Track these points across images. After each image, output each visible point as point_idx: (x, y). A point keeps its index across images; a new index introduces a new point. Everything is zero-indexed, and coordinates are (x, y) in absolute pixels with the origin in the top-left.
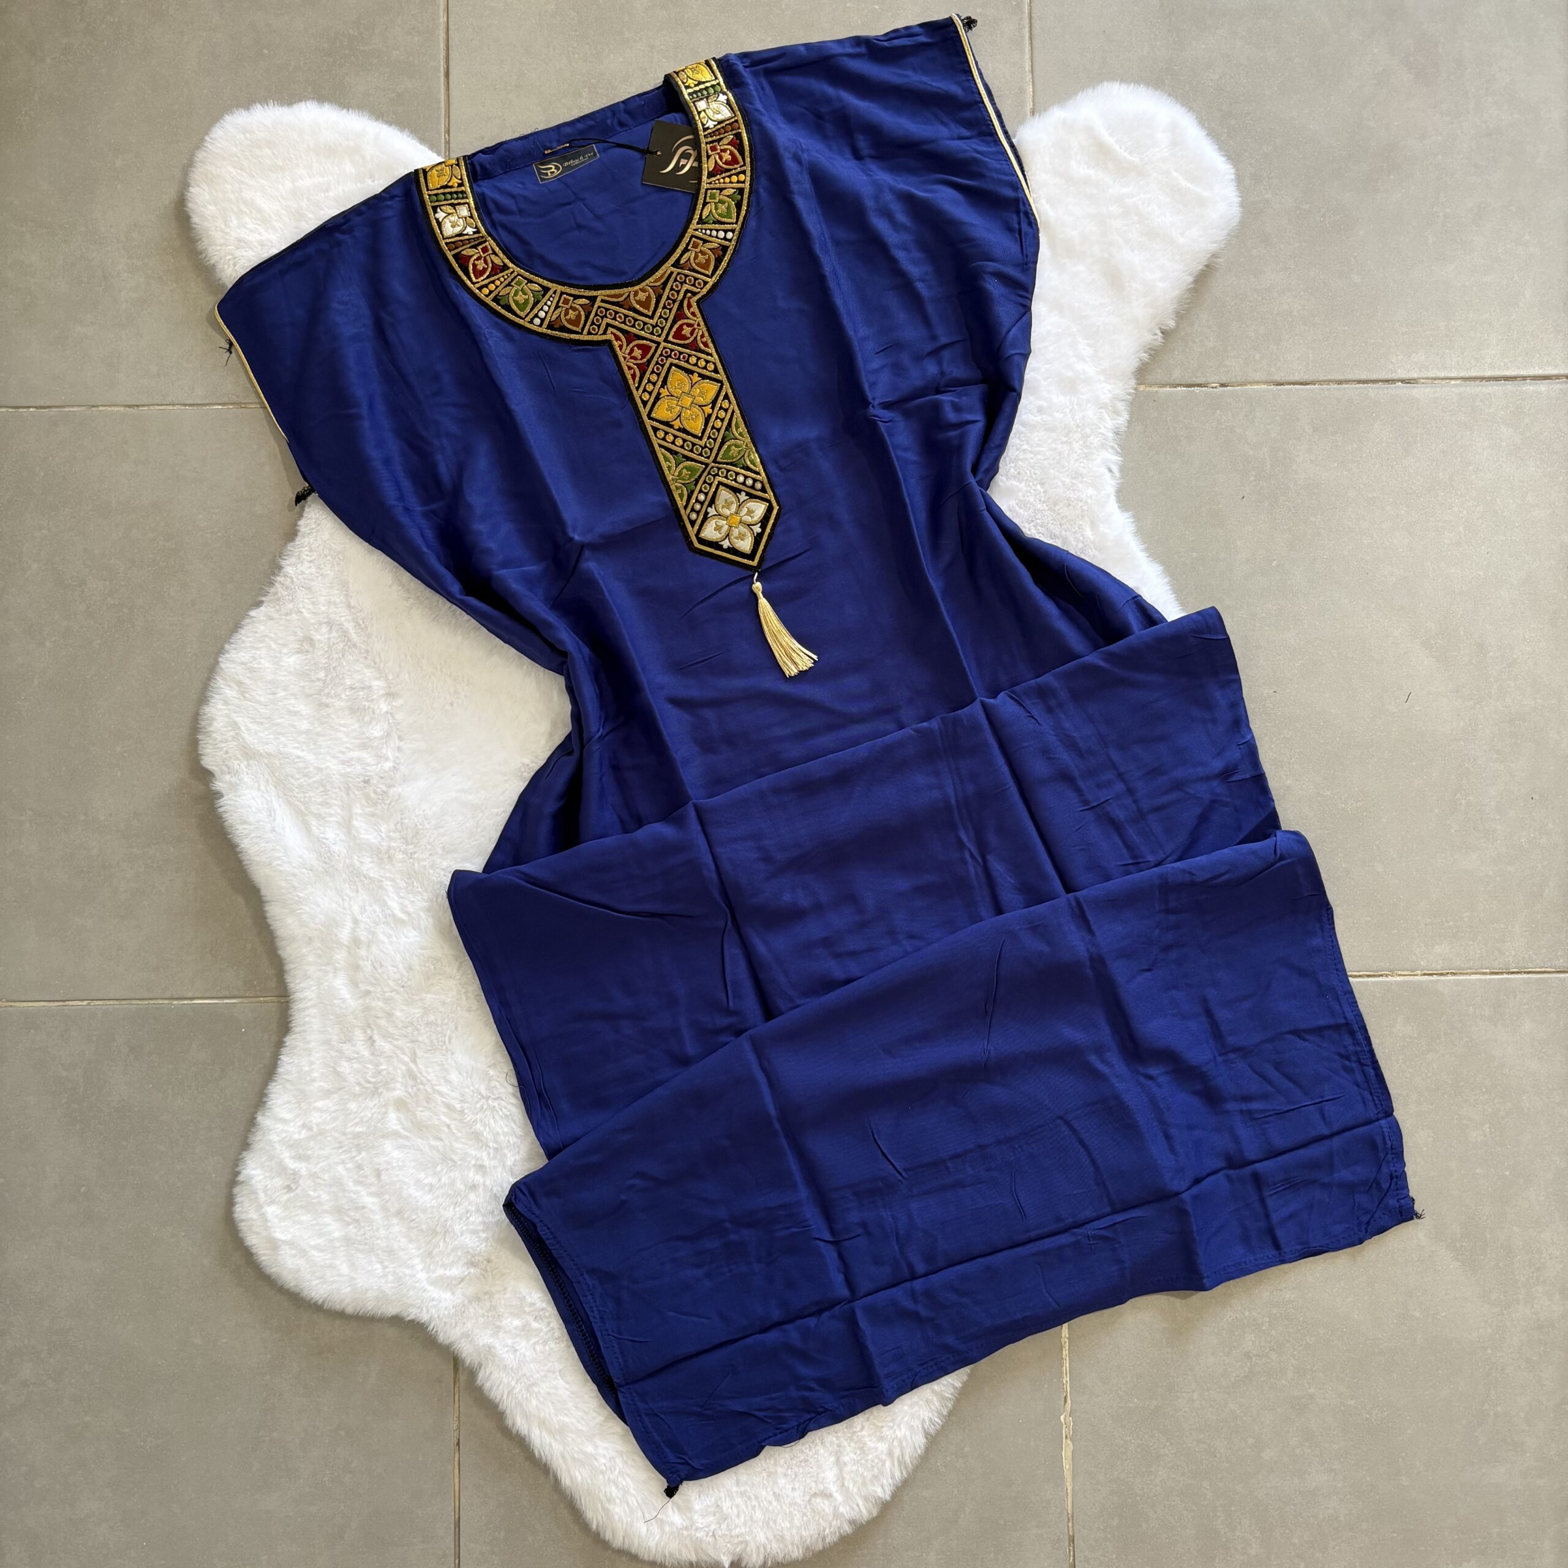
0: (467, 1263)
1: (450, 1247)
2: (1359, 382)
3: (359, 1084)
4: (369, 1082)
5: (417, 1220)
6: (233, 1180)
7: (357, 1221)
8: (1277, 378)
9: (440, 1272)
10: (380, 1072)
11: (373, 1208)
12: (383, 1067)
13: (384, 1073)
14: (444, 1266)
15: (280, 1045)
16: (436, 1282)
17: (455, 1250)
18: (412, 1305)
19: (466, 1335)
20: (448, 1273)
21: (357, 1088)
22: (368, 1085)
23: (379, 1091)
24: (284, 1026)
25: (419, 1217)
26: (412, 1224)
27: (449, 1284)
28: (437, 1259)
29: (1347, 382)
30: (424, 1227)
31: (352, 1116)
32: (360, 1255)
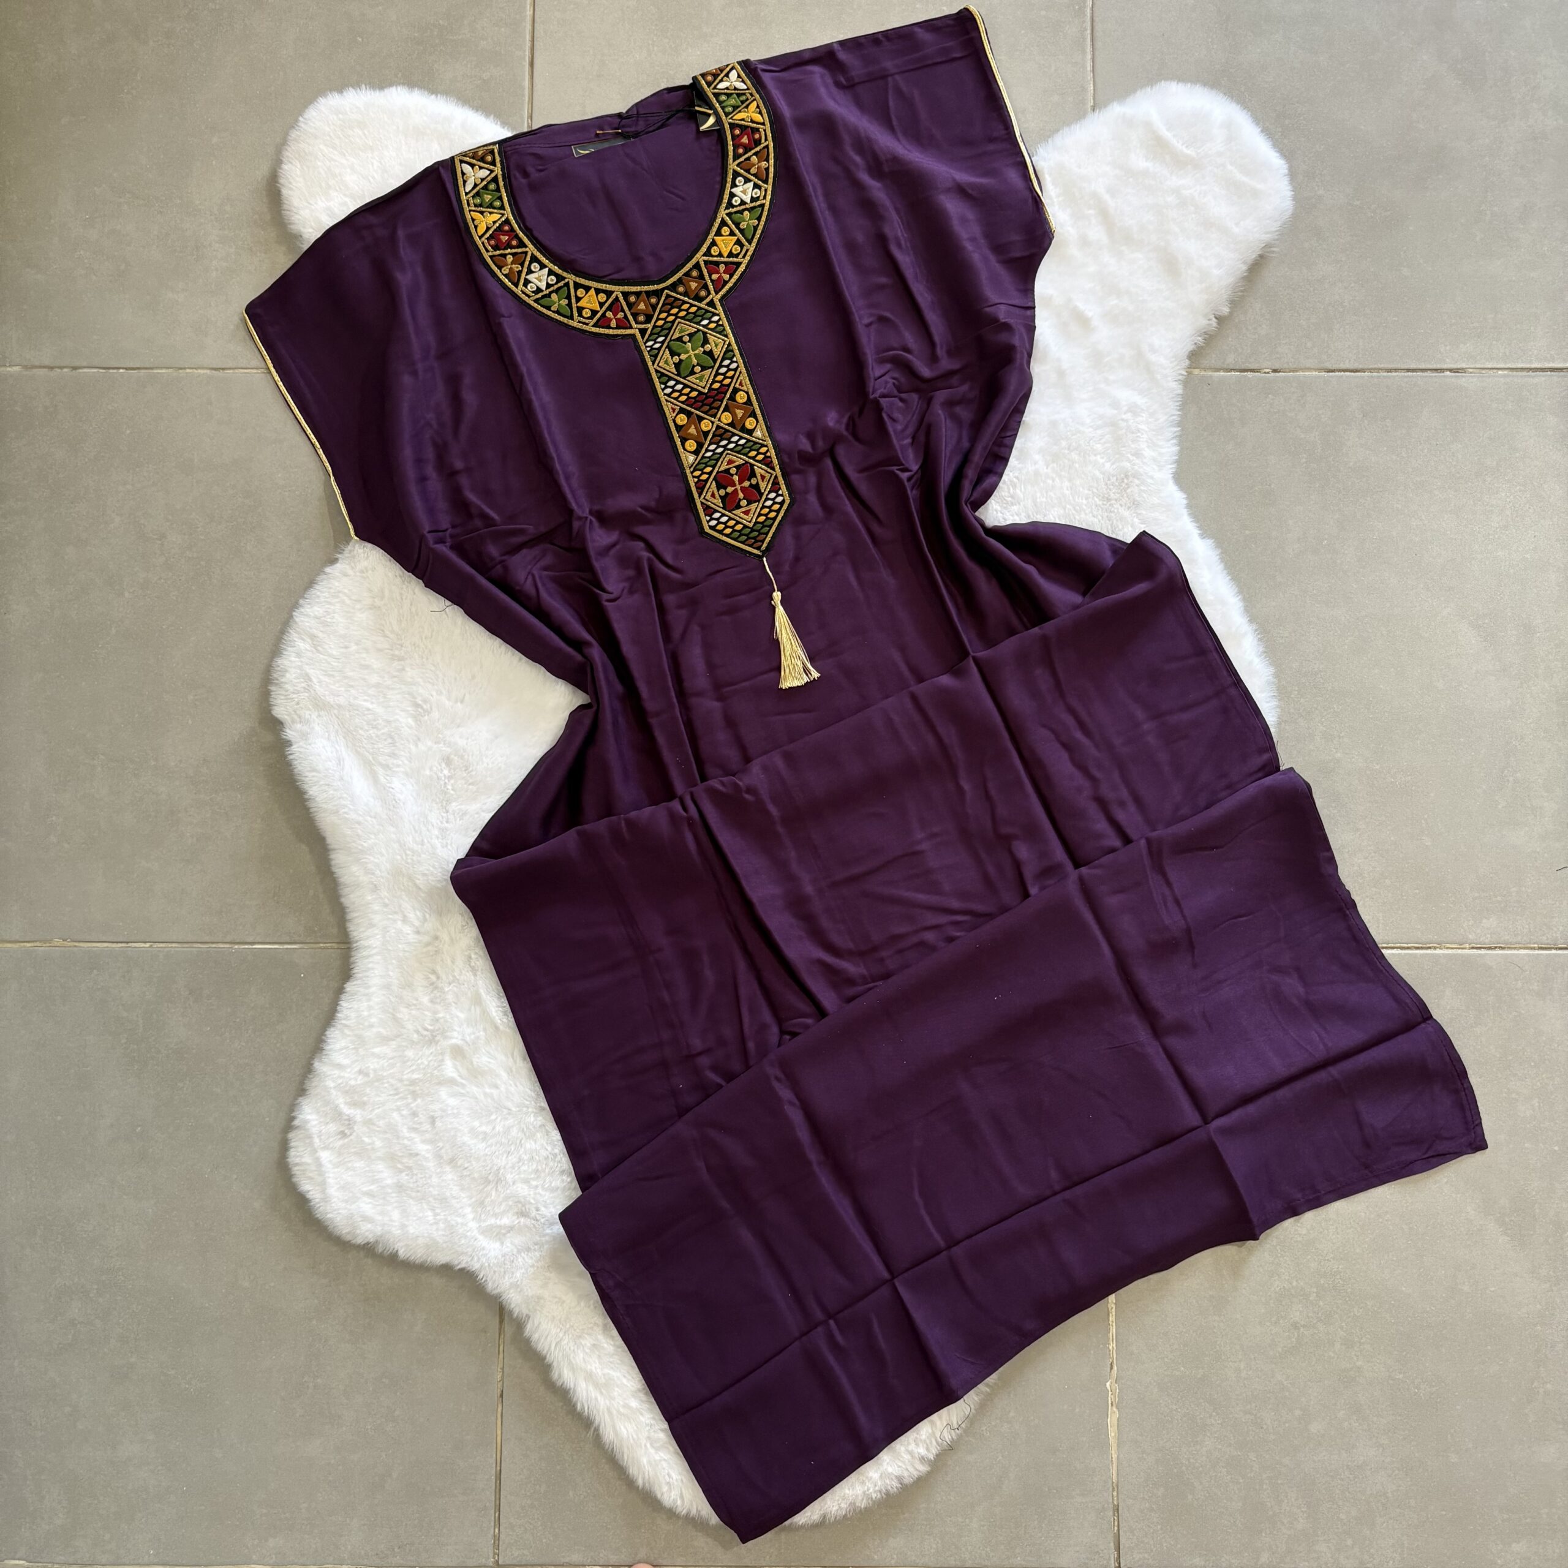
0: (517, 1213)
1: (502, 1196)
2: (1408, 370)
3: (417, 1032)
4: (427, 1030)
5: (471, 1168)
6: (289, 1124)
7: (410, 1168)
8: (1330, 366)
9: (492, 1221)
10: (437, 1020)
11: (427, 1155)
12: (441, 1015)
13: (442, 1021)
14: (495, 1215)
15: (340, 991)
16: (488, 1232)
17: (507, 1198)
18: (463, 1253)
19: (515, 1286)
20: (498, 1222)
21: (415, 1036)
22: (425, 1033)
23: (437, 1039)
24: (346, 973)
25: (472, 1165)
26: (465, 1173)
27: (499, 1233)
28: (488, 1209)
29: (1396, 370)
30: (476, 1175)
31: (409, 1063)
32: (411, 1201)
